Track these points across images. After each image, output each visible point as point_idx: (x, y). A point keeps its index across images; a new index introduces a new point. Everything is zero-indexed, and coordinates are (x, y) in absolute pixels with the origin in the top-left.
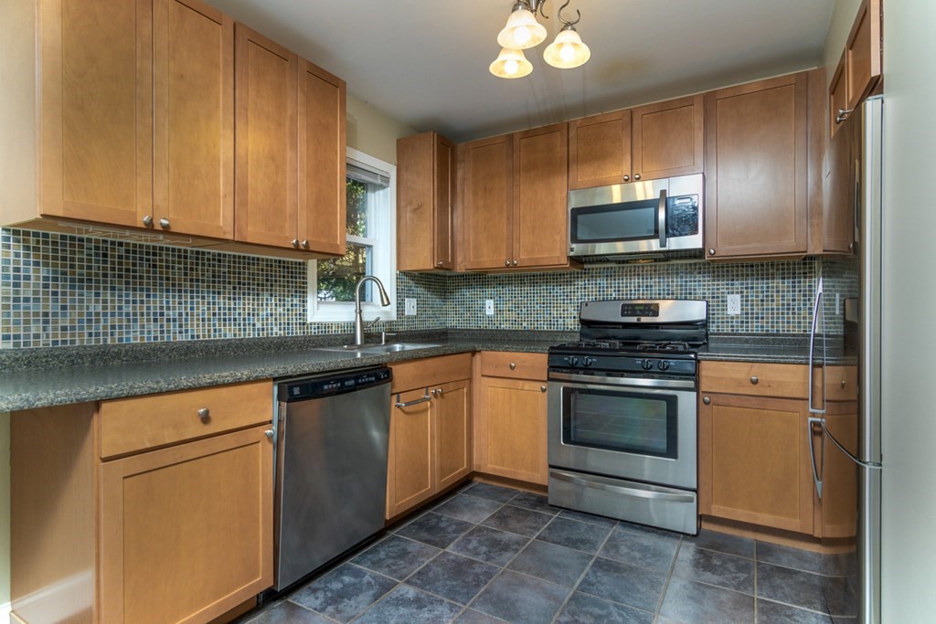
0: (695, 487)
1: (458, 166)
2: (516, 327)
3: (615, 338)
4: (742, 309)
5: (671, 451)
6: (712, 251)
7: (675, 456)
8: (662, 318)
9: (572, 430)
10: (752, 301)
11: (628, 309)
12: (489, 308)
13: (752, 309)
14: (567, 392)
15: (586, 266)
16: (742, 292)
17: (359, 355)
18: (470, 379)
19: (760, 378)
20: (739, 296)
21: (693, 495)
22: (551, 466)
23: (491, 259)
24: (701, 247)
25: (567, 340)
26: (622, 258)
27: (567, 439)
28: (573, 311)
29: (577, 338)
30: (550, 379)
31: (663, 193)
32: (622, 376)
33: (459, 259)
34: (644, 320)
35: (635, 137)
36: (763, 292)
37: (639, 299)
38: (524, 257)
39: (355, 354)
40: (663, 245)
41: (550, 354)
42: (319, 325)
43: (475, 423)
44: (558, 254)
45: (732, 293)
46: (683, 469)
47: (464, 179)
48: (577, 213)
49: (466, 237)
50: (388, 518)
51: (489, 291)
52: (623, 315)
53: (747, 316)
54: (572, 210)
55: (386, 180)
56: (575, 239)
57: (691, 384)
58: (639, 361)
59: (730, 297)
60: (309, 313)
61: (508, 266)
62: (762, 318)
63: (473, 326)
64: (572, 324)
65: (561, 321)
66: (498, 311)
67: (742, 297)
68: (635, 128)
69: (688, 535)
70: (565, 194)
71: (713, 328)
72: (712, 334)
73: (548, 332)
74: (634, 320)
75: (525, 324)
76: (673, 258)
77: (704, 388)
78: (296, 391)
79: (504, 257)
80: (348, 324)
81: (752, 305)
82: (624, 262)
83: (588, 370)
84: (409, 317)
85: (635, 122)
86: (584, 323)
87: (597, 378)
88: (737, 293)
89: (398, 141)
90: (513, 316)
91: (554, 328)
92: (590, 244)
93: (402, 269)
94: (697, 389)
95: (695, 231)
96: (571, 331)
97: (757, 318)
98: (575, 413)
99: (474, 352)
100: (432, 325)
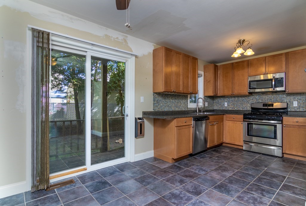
0: (281, 146)
1: (218, 70)
2: (233, 109)
3: (261, 112)
4: (298, 105)
5: (275, 138)
6: (288, 91)
7: (276, 139)
8: (274, 107)
9: (249, 132)
10: (301, 103)
11: (265, 105)
12: (226, 105)
13: (301, 105)
14: (248, 124)
15: (253, 94)
16: (298, 101)
17: (198, 114)
18: (223, 121)
19: (299, 121)
20: (297, 102)
21: (281, 148)
22: (244, 141)
23: (227, 93)
24: (284, 90)
25: (247, 113)
26: (263, 92)
27: (248, 135)
28: (249, 105)
29: (250, 112)
30: (244, 121)
31: (274, 77)
32: (262, 120)
33: (218, 93)
34: (269, 107)
35: (266, 63)
36: (304, 101)
37: (268, 102)
38: (236, 92)
39: (197, 114)
40: (274, 89)
41: (244, 115)
42: (190, 108)
43: (224, 131)
44: (245, 92)
45: (295, 101)
46: (278, 142)
47: (220, 74)
48: (250, 82)
49: (221, 88)
50: (208, 147)
51: (226, 100)
52: (263, 106)
53: (299, 107)
54: (249, 81)
55: (202, 75)
56: (250, 88)
57: (280, 122)
58: (267, 117)
59: (294, 102)
60: (188, 106)
61: (232, 94)
62: (304, 107)
63: (221, 109)
64: (249, 109)
65: (246, 108)
66: (228, 105)
67: (298, 102)
68: (266, 61)
69: (280, 157)
70: (247, 77)
71: (289, 110)
72: (289, 111)
73: (242, 110)
74: (266, 107)
75: (236, 109)
76: (278, 92)
77: (284, 123)
78: (196, 119)
79: (231, 92)
80: (195, 108)
81: (301, 104)
82: (264, 93)
83: (253, 119)
84: (206, 107)
85: (266, 60)
86: (252, 108)
87: (256, 121)
88: (296, 101)
89: (204, 66)
90: (232, 106)
91: (244, 110)
92: (254, 89)
93: (205, 95)
94: (282, 123)
95: (282, 86)
96: (249, 110)
97: (302, 107)
98: (250, 129)
99: (224, 115)
100: (211, 108)
